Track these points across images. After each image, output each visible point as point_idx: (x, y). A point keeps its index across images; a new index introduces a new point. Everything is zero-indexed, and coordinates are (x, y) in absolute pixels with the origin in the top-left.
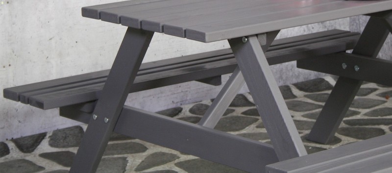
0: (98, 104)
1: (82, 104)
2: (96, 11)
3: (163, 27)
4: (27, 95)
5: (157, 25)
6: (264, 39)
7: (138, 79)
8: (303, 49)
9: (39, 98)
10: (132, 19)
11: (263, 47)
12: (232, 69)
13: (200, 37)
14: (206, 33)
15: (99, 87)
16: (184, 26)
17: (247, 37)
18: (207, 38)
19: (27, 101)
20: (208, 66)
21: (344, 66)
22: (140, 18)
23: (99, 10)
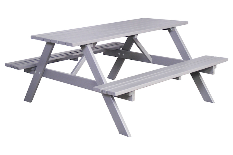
0: (37, 68)
1: (31, 68)
2: (36, 37)
3: (58, 42)
4: (12, 65)
5: (56, 41)
6: (92, 45)
7: (50, 59)
8: (105, 48)
9: (17, 66)
10: (47, 39)
11: (92, 48)
12: (81, 55)
13: (71, 45)
14: (73, 44)
15: (37, 62)
16: (65, 41)
17: (86, 45)
18: (73, 45)
19: (13, 67)
20: (74, 55)
21: (119, 54)
22: (51, 39)
23: (37, 36)
